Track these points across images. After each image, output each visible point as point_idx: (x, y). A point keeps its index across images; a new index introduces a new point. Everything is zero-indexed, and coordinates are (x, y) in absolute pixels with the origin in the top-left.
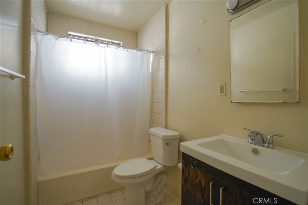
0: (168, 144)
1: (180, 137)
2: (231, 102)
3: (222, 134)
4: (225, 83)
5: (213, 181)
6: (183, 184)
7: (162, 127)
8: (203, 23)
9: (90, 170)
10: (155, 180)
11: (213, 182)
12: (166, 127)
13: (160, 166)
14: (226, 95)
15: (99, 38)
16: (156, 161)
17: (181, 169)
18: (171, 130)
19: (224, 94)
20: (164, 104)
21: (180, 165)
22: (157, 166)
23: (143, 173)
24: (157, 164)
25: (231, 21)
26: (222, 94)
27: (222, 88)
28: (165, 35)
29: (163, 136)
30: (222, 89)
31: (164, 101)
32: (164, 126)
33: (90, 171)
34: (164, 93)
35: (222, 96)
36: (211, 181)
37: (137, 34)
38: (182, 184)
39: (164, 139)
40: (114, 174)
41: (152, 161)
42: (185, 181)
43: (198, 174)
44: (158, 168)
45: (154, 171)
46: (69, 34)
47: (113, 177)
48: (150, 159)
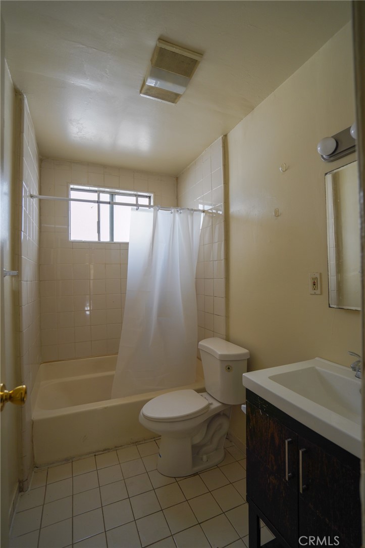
0: (229, 368)
1: (249, 357)
2: (330, 307)
3: (317, 358)
4: (321, 274)
5: (290, 438)
6: (249, 438)
7: (220, 338)
8: (284, 172)
9: (106, 406)
10: (208, 427)
11: (290, 440)
12: (228, 339)
13: (216, 405)
14: (321, 294)
15: (117, 191)
16: (210, 395)
17: (245, 413)
18: (234, 345)
19: (318, 292)
20: (223, 300)
21: (244, 407)
22: (211, 404)
23: (188, 415)
24: (211, 401)
25: (326, 174)
26: (315, 291)
27: (316, 281)
28: (222, 185)
29: (221, 356)
30: (316, 284)
31: (223, 295)
32: (224, 337)
33: (105, 408)
34: (223, 281)
35: (315, 294)
36: (289, 438)
37: (177, 179)
38: (247, 439)
39: (221, 361)
40: (143, 414)
41: (204, 394)
42: (251, 433)
43: (269, 424)
44: (213, 407)
45: (205, 413)
46: (71, 189)
47: (141, 420)
48: (201, 391)
